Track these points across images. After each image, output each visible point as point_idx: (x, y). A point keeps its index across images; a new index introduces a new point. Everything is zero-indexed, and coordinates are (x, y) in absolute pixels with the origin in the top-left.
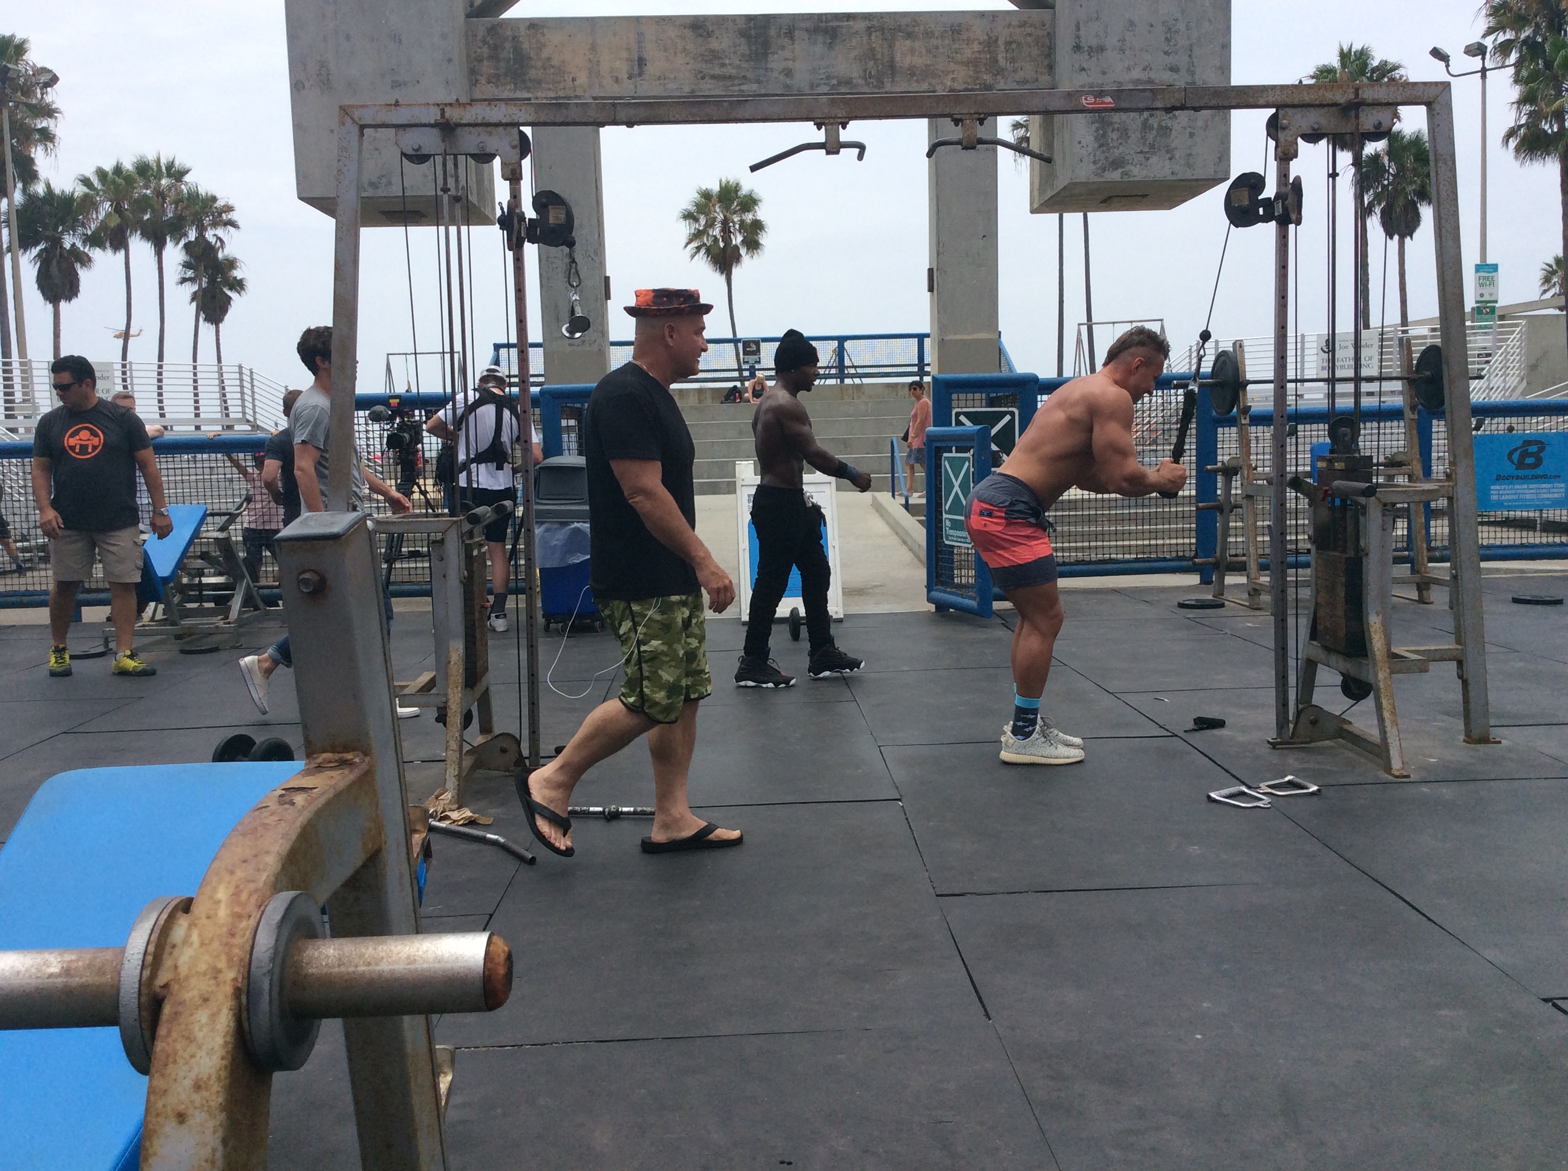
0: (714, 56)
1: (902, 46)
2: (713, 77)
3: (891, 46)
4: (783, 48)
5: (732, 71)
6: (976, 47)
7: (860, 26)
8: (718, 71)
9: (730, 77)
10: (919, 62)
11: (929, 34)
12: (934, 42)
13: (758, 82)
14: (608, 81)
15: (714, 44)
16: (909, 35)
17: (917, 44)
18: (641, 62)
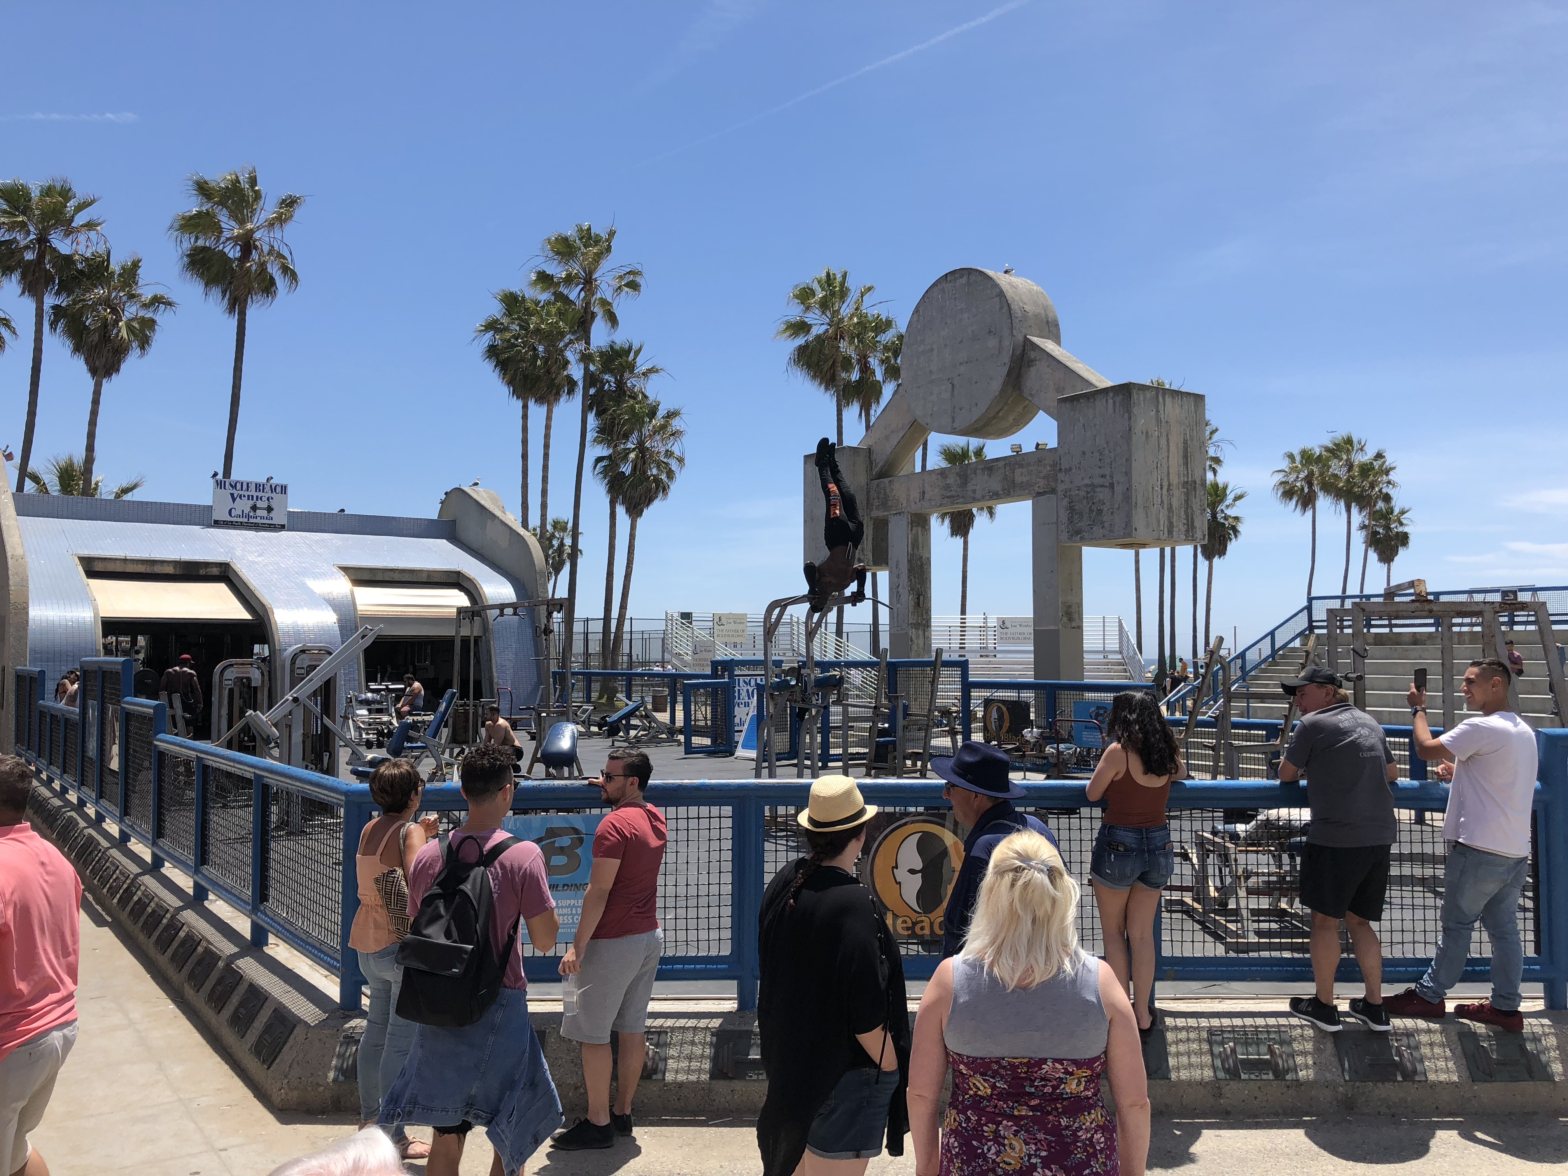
0: (948, 487)
1: (1018, 471)
2: (947, 497)
3: (1014, 473)
4: (972, 479)
5: (953, 493)
6: (1049, 468)
7: (1001, 464)
8: (949, 494)
9: (953, 496)
10: (1024, 479)
11: (1029, 464)
12: (1031, 468)
13: (963, 497)
14: (913, 503)
15: (948, 482)
16: (1021, 466)
17: (1024, 470)
18: (924, 492)
